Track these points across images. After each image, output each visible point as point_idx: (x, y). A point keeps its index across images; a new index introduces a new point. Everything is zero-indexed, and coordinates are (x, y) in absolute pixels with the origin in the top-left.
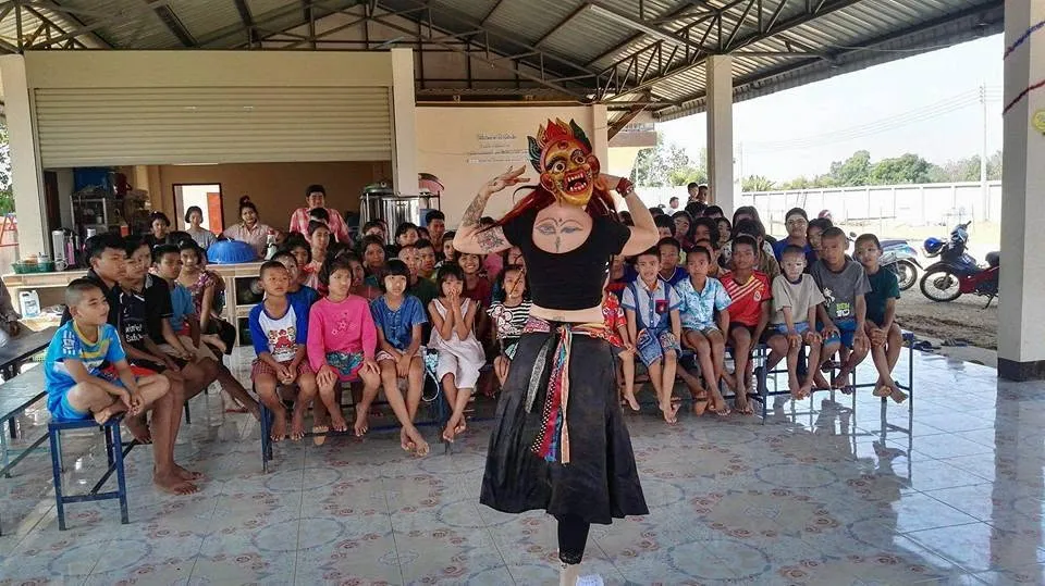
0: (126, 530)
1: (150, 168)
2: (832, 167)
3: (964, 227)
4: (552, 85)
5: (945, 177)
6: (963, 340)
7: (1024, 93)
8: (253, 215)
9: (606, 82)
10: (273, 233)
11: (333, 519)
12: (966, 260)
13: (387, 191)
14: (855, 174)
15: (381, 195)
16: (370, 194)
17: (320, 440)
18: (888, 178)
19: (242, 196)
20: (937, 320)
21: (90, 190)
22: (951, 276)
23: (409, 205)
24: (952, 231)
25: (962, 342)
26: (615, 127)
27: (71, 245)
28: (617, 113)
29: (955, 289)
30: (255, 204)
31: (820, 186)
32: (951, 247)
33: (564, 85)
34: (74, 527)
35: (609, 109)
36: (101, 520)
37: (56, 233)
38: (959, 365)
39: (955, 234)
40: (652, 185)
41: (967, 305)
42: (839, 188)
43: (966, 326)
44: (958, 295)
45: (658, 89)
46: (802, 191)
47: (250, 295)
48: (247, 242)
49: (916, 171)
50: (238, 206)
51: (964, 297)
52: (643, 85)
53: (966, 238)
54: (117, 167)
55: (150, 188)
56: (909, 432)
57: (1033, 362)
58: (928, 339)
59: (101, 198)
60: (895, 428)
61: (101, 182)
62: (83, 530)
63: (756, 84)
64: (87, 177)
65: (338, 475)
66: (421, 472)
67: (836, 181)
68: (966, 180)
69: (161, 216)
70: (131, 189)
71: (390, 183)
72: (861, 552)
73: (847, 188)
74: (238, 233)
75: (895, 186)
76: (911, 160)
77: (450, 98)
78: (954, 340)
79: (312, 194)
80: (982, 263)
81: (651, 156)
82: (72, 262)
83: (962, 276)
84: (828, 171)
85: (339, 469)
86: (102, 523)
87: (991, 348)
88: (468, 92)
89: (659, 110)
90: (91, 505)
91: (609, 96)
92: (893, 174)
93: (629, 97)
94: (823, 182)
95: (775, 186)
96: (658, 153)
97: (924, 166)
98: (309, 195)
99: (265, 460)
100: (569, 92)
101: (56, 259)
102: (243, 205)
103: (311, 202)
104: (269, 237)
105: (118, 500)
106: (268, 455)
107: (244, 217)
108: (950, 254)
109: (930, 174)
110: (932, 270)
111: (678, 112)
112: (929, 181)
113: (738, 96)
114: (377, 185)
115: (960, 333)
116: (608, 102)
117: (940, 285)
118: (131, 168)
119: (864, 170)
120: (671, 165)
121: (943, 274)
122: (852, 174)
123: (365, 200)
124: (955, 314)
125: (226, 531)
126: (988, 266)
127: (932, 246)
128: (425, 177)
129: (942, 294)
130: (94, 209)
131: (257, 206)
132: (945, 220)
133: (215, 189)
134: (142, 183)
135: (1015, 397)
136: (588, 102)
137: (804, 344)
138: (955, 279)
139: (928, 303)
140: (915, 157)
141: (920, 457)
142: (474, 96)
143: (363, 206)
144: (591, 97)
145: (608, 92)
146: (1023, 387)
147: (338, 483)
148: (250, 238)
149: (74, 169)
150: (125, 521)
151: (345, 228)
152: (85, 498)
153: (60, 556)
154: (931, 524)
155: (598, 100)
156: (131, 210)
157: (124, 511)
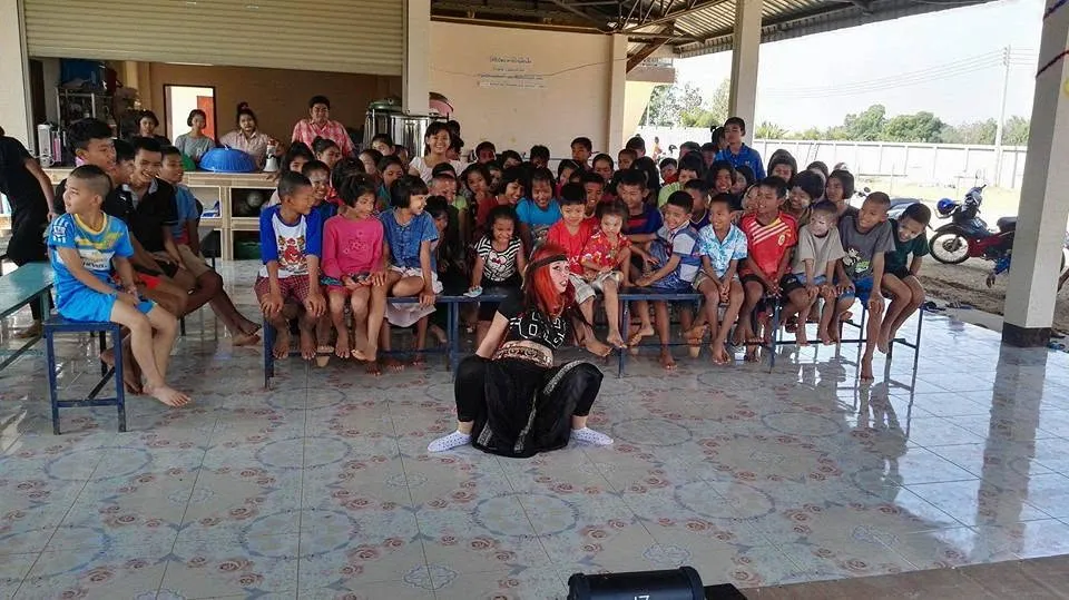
0: (124, 438)
1: (140, 64)
2: (846, 120)
3: (979, 190)
4: (573, 10)
5: (958, 138)
6: (968, 303)
7: (1059, 57)
8: (252, 122)
9: (629, 11)
10: (273, 143)
11: (338, 440)
12: (977, 223)
13: (394, 108)
14: (868, 128)
15: (388, 112)
16: (377, 111)
17: (323, 361)
18: (901, 135)
19: (239, 102)
20: (942, 281)
21: (78, 83)
22: (961, 238)
23: (419, 125)
24: (967, 193)
25: (967, 305)
26: (634, 60)
27: (58, 140)
28: (639, 44)
29: (963, 251)
30: (253, 111)
31: (833, 138)
32: (963, 209)
33: (583, 9)
34: (69, 432)
35: (630, 40)
36: (97, 426)
37: (42, 127)
38: (959, 327)
39: (969, 196)
40: (663, 124)
41: (972, 268)
42: (850, 142)
43: (971, 290)
44: (966, 258)
45: (683, 23)
46: (816, 142)
47: (247, 207)
48: (245, 150)
49: (930, 130)
50: (236, 113)
51: (971, 261)
52: (667, 17)
53: (980, 201)
54: (107, 61)
55: (139, 85)
56: (911, 389)
57: (1037, 329)
58: (934, 301)
59: (90, 93)
60: (897, 385)
61: (89, 76)
62: (79, 435)
63: (784, 26)
64: (73, 69)
65: (341, 396)
66: (427, 399)
67: (848, 134)
68: (979, 143)
69: (150, 114)
70: (121, 86)
71: (399, 101)
72: (863, 500)
73: (859, 143)
74: (234, 141)
75: (910, 144)
76: (925, 118)
77: (463, 14)
78: (960, 303)
79: (316, 105)
80: (993, 228)
81: (666, 93)
82: (59, 159)
83: (971, 239)
84: (842, 123)
85: (344, 391)
86: (98, 430)
87: (995, 313)
88: (484, 9)
89: (681, 45)
90: (85, 411)
91: (631, 26)
92: (907, 131)
93: (651, 29)
94: (836, 135)
95: (786, 135)
96: (671, 91)
97: (938, 126)
98: (312, 107)
99: (267, 378)
100: (589, 18)
101: (41, 154)
102: (240, 111)
103: (314, 115)
104: (269, 147)
105: (116, 407)
106: (269, 372)
107: (242, 125)
108: (963, 217)
109: (944, 134)
110: (942, 231)
111: (701, 48)
112: (941, 142)
113: (766, 37)
114: (385, 102)
115: (965, 296)
116: (629, 32)
117: (948, 247)
118: (120, 63)
119: (877, 125)
120: (683, 105)
121: (953, 236)
122: (865, 129)
123: (371, 117)
124: (960, 276)
125: (228, 445)
126: (999, 231)
127: (945, 207)
128: (435, 96)
129: (949, 256)
130: (81, 104)
131: (256, 113)
132: (955, 182)
133: (209, 92)
134: (131, 81)
135: (1016, 362)
136: (609, 31)
137: (819, 296)
138: (964, 242)
139: (935, 265)
140: (931, 115)
141: (921, 413)
142: (488, 14)
143: (368, 121)
144: (612, 25)
145: (630, 22)
146: (1025, 353)
147: (343, 404)
148: (249, 147)
149: (61, 59)
150: (122, 428)
151: (349, 143)
152: (82, 403)
153: (57, 460)
154: (933, 478)
155: (619, 29)
156: (121, 108)
157: (122, 418)
